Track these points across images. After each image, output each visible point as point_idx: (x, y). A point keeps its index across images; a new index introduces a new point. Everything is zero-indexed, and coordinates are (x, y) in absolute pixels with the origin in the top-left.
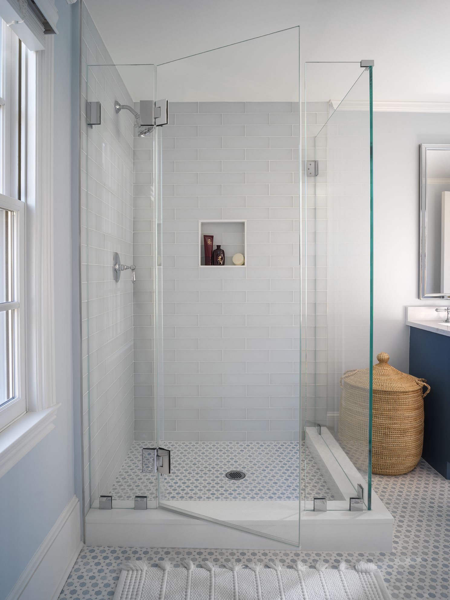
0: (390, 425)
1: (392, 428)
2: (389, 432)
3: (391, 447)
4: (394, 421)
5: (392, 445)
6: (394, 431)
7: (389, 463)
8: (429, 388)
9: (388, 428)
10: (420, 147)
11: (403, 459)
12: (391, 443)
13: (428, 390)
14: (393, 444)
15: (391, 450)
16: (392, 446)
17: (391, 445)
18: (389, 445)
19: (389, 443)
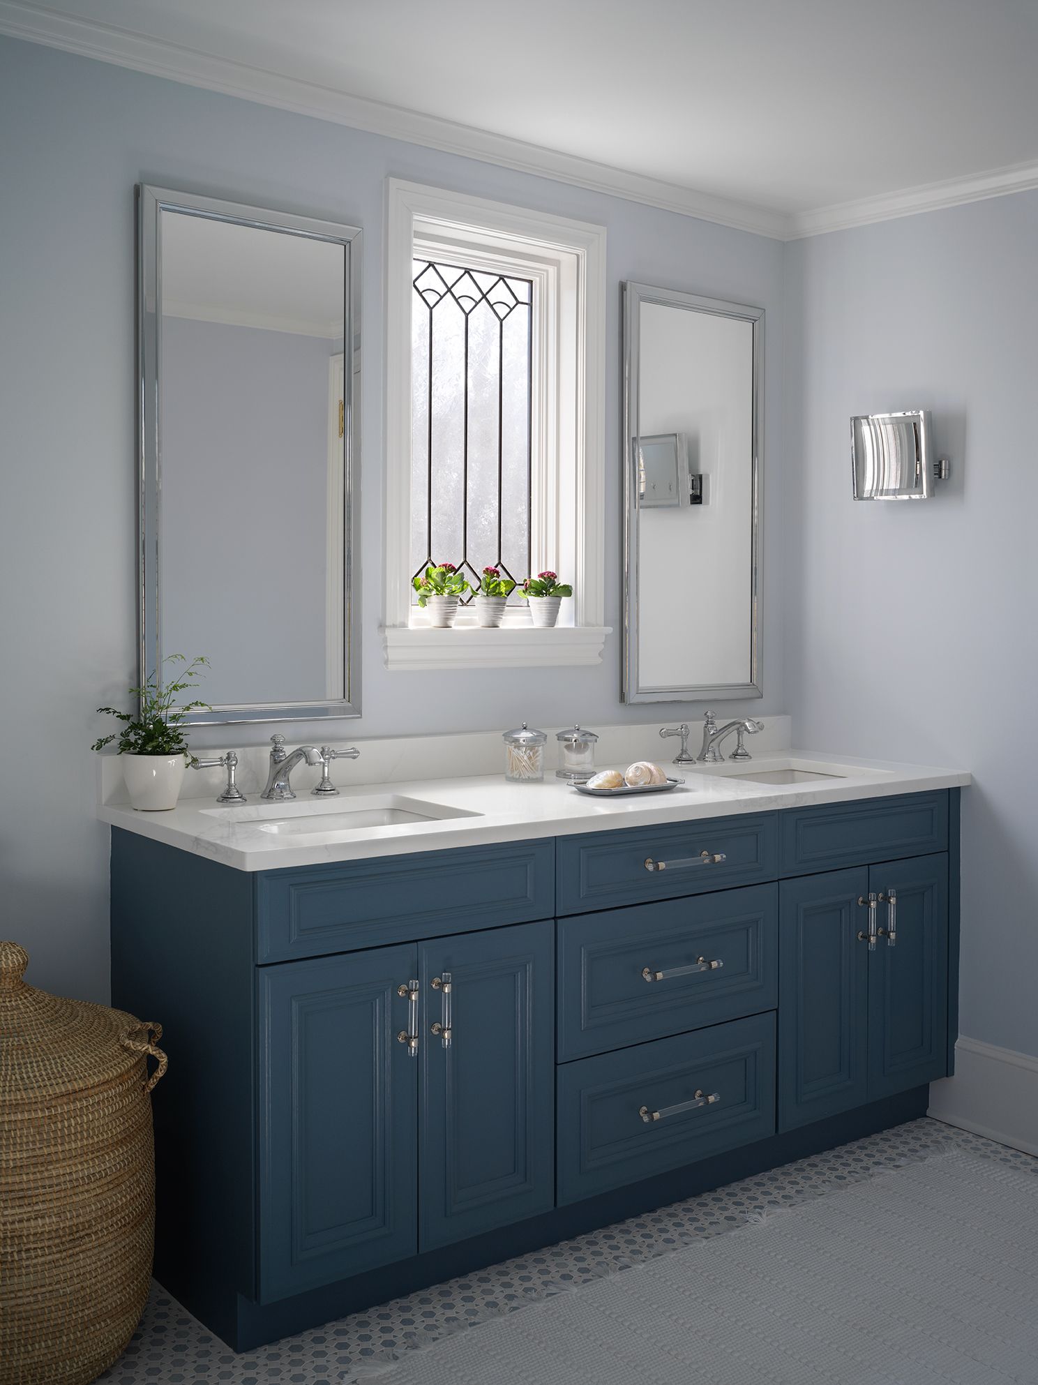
0: (21, 1225)
1: (28, 1235)
2: (19, 1252)
3: (28, 1308)
4: (36, 1208)
5: (32, 1299)
6: (35, 1246)
7: (24, 1365)
8: (164, 1060)
9: (12, 1238)
10: (137, 192)
11: (76, 1340)
12: (28, 1293)
13: (160, 1067)
14: (35, 1291)
15: (27, 1318)
16: (28, 1303)
17: (26, 1300)
18: (20, 1301)
19: (20, 1294)
